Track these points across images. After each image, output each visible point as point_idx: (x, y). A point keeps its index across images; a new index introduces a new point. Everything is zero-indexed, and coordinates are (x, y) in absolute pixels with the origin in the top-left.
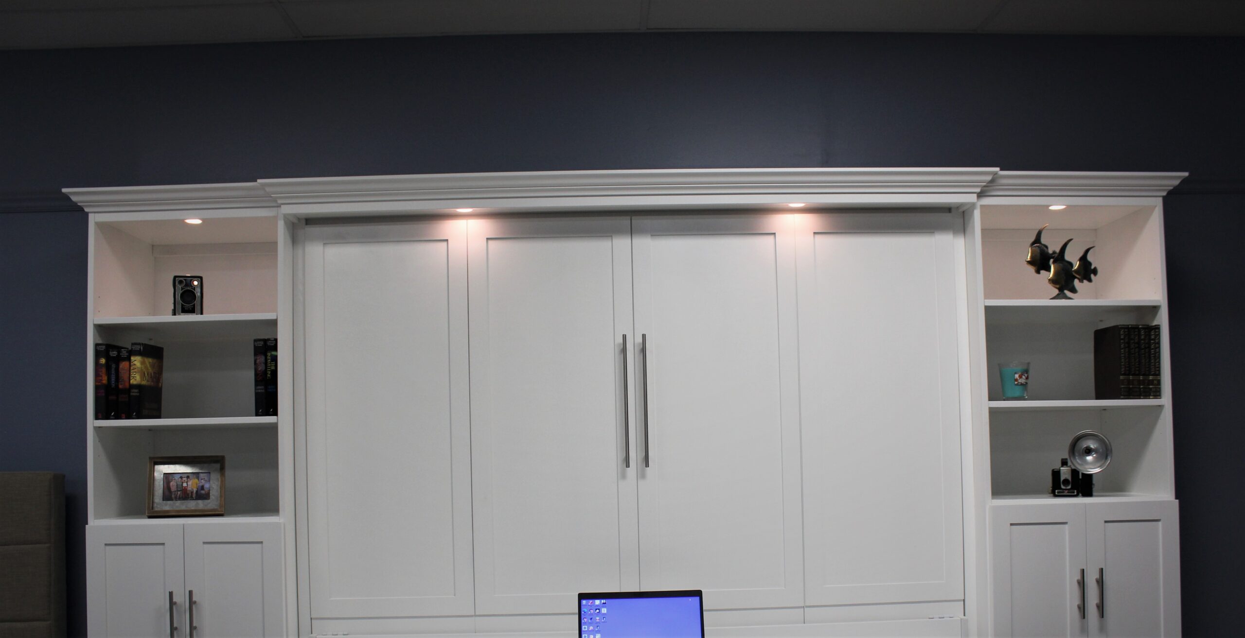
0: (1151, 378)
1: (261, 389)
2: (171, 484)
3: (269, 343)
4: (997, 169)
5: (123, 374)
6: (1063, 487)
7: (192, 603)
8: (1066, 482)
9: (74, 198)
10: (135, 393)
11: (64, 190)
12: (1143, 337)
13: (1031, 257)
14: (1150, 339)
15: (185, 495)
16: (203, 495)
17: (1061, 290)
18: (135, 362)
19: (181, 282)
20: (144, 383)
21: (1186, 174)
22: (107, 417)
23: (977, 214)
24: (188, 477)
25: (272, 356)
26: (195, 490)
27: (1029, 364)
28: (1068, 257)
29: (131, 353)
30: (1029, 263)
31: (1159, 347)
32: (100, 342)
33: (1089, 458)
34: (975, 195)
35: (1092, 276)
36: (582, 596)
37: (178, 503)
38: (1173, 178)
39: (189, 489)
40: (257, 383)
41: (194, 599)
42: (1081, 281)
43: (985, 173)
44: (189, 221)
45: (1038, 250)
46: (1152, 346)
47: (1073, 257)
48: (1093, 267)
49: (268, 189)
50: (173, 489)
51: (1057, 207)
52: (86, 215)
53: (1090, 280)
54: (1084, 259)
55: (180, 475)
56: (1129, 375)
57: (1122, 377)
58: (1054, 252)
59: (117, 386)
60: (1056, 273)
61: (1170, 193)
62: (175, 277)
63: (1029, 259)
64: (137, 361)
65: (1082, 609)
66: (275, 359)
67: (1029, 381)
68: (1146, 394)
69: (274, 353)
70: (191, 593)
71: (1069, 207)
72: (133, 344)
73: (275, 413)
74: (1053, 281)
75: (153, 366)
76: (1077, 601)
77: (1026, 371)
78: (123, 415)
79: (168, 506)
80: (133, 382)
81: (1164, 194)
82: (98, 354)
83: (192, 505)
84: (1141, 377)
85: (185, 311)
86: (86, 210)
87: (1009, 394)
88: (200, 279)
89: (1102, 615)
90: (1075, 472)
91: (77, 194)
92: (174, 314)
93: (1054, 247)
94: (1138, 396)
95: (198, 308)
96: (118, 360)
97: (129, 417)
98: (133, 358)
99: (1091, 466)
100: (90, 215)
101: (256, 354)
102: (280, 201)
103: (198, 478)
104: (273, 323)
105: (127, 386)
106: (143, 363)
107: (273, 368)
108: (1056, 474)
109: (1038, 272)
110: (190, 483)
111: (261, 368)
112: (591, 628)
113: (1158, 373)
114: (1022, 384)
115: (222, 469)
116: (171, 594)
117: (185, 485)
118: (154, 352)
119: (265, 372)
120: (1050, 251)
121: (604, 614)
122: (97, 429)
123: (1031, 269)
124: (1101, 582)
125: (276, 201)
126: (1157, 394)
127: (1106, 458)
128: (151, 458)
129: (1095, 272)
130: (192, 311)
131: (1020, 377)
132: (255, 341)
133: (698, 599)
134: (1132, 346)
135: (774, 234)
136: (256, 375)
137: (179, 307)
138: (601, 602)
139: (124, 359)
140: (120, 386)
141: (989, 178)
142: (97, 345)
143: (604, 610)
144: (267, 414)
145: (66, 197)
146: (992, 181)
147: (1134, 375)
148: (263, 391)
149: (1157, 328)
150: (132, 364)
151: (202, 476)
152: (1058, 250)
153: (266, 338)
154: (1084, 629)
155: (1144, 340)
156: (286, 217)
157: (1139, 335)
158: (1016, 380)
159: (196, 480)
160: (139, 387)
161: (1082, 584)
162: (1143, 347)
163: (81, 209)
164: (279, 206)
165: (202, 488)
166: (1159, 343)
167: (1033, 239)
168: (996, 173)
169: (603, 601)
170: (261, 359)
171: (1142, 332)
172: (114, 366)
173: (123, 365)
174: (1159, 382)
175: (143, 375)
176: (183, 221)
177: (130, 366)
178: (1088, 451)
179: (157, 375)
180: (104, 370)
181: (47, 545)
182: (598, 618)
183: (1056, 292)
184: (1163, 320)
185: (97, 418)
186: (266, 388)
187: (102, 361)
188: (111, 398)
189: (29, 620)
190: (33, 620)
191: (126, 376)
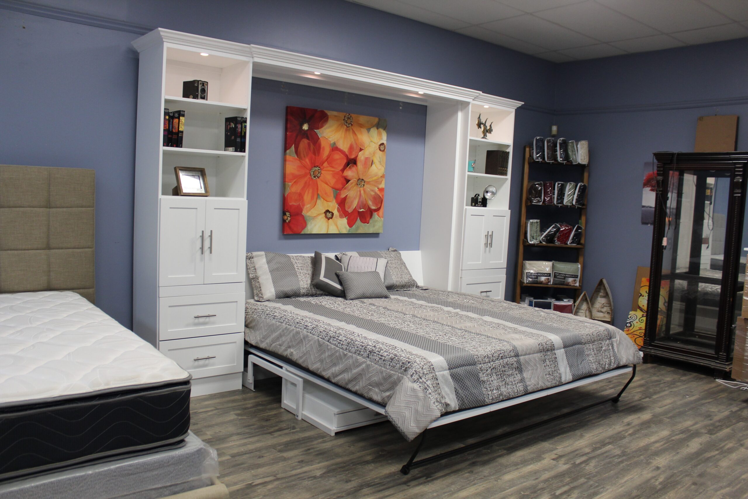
0: (506, 169)
4: (481, 92)
5: (175, 125)
6: (479, 203)
7: (209, 236)
9: (162, 34)
10: (180, 135)
13: (478, 123)
14: (507, 156)
17: (484, 135)
18: (182, 120)
19: (200, 84)
21: (523, 103)
22: (168, 146)
23: (470, 106)
28: (487, 124)
29: (179, 115)
30: (477, 125)
32: (166, 108)
34: (472, 100)
38: (519, 104)
42: (488, 133)
44: (202, 54)
45: (480, 121)
46: (507, 159)
48: (492, 129)
49: (254, 49)
51: (486, 107)
52: (162, 42)
53: (491, 133)
54: (490, 126)
57: (499, 168)
58: (483, 122)
59: (172, 130)
60: (483, 130)
61: (518, 108)
62: (199, 81)
65: (486, 245)
66: (245, 127)
67: (475, 166)
68: (505, 174)
69: (245, 124)
70: (211, 231)
71: (490, 107)
72: (181, 111)
73: (244, 151)
74: (482, 132)
76: (484, 242)
77: (475, 163)
78: (175, 145)
80: (181, 129)
81: (516, 108)
82: (165, 114)
84: (504, 169)
85: (202, 98)
86: (164, 40)
87: (472, 170)
88: (207, 83)
89: (491, 247)
90: (482, 199)
91: (164, 32)
92: (197, 98)
93: (483, 120)
94: (502, 174)
95: (205, 97)
96: (173, 118)
97: (178, 146)
98: (181, 118)
100: (164, 43)
102: (255, 55)
105: (177, 131)
107: (245, 131)
108: (477, 199)
109: (478, 128)
111: (238, 130)
113: (508, 168)
114: (472, 167)
115: (204, 175)
116: (203, 232)
119: (240, 132)
122: (164, 151)
124: (492, 236)
125: (251, 54)
126: (507, 175)
127: (495, 195)
129: (492, 131)
132: (237, 117)
134: (503, 158)
137: (199, 96)
139: (176, 118)
140: (174, 131)
141: (478, 95)
144: (241, 151)
145: (159, 33)
147: (502, 168)
148: (240, 141)
149: (509, 153)
150: (180, 121)
152: (485, 122)
153: (242, 117)
154: (485, 251)
157: (504, 155)
158: (472, 165)
160: (182, 132)
161: (487, 236)
162: (505, 158)
164: (251, 57)
166: (509, 158)
167: (478, 116)
168: (480, 94)
170: (239, 126)
171: (506, 153)
172: (171, 120)
173: (176, 121)
174: (508, 171)
176: (199, 53)
178: (487, 192)
180: (167, 122)
181: (93, 208)
183: (482, 136)
184: (510, 150)
185: (164, 146)
186: (241, 140)
187: (167, 117)
188: (169, 136)
189: (83, 248)
190: (85, 248)
191: (177, 126)
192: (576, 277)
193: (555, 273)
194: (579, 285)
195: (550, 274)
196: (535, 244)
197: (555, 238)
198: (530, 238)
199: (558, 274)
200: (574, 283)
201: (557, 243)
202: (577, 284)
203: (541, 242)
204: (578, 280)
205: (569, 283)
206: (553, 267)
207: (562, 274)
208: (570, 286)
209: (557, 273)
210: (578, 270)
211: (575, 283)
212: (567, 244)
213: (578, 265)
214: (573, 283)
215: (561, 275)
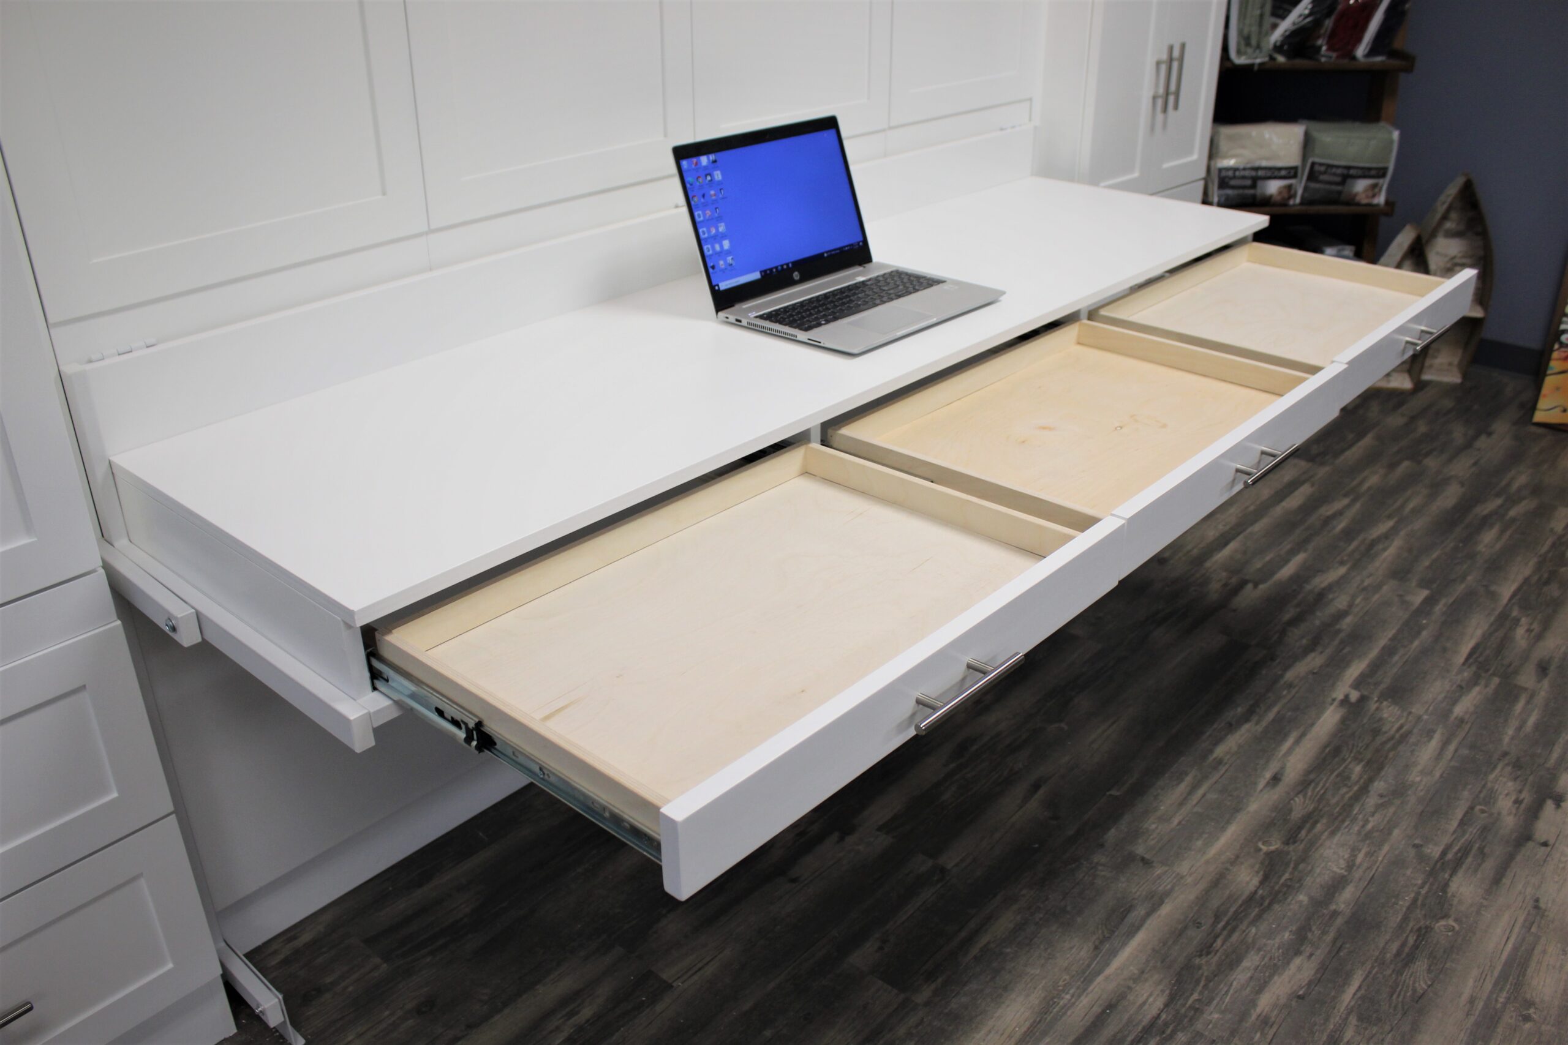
36: (682, 153)
65: (1164, 100)
76: (1154, 91)
89: (1176, 106)
112: (708, 213)
121: (720, 183)
124: (1180, 62)
133: (833, 132)
138: (708, 159)
143: (718, 175)
161: (1168, 65)
169: (712, 157)
182: (712, 192)
192: (1381, 173)
193: (1313, 164)
194: (1387, 202)
195: (1295, 168)
196: (1252, 65)
197: (1319, 37)
198: (1238, 44)
199: (1323, 169)
200: (1370, 193)
201: (1326, 55)
202: (1381, 199)
203: (1272, 58)
204: (1385, 183)
205: (1356, 195)
206: (1308, 143)
207: (1338, 167)
208: (1358, 204)
209: (1321, 164)
210: (1391, 151)
211: (1374, 196)
212: (1354, 58)
213: (1390, 133)
214: (1367, 197)
215: (1334, 170)
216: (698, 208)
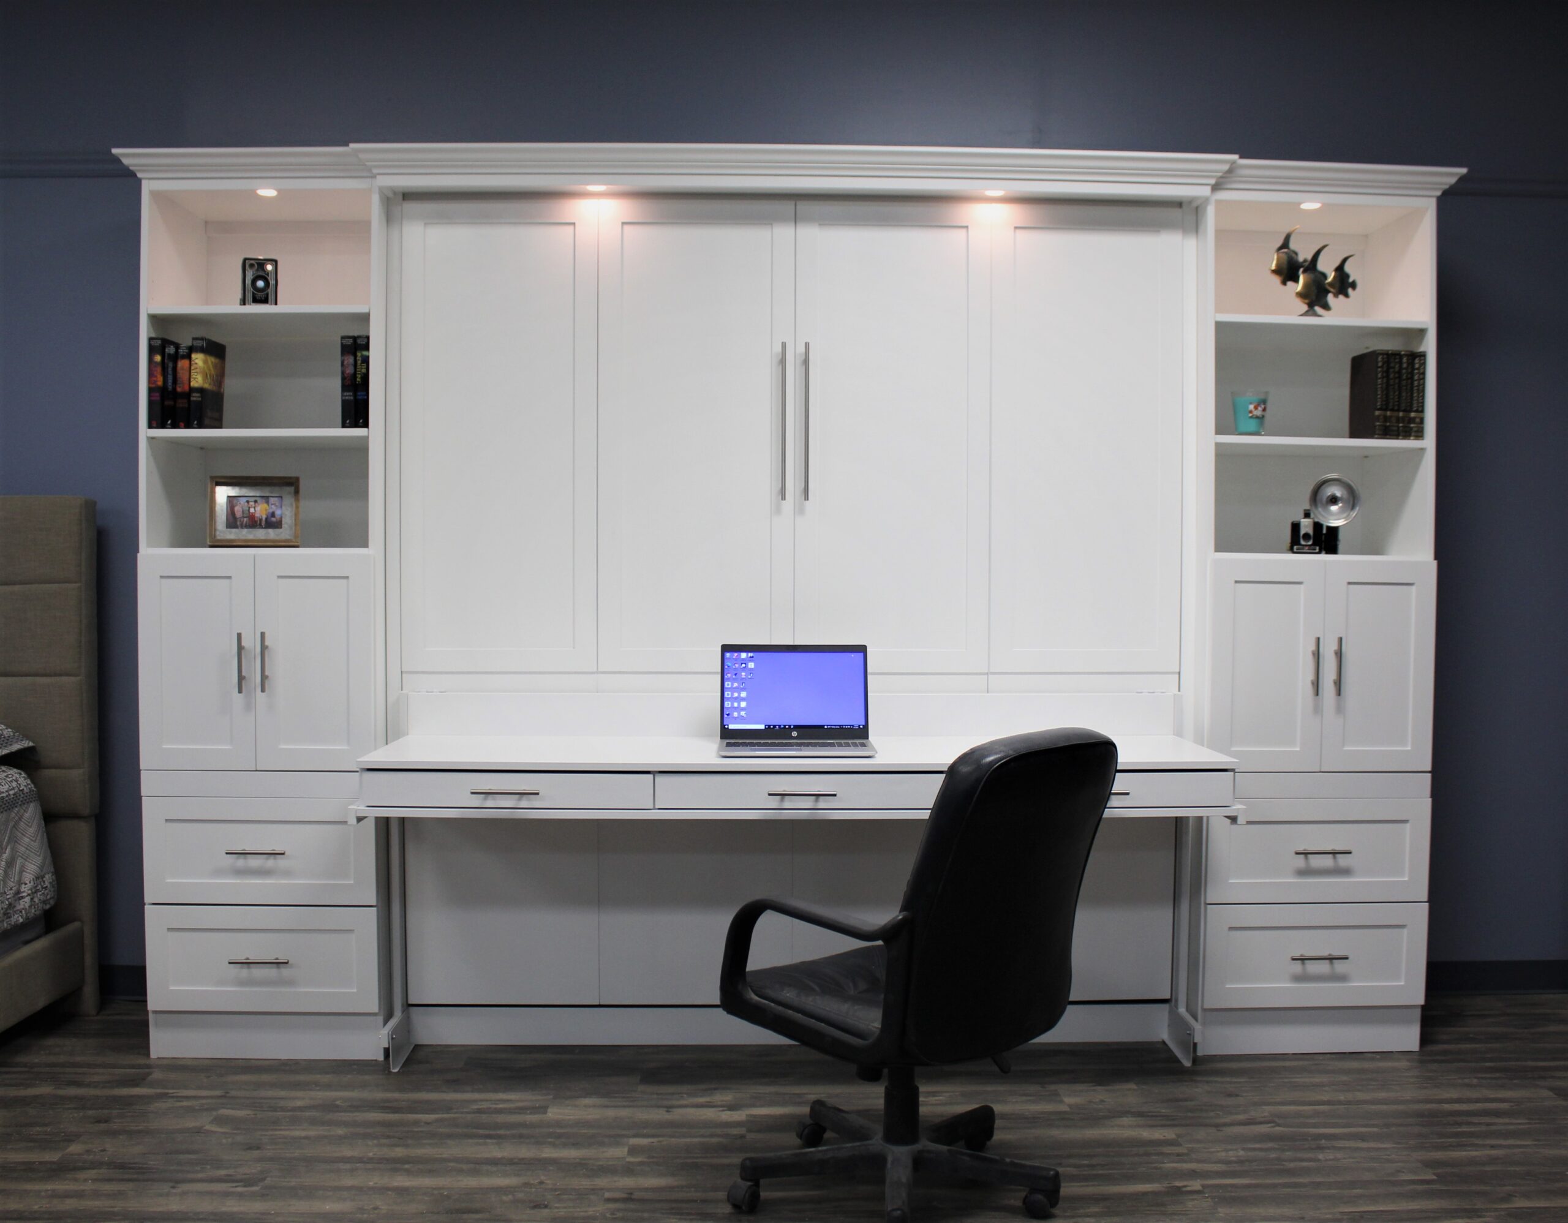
0: (1413, 415)
1: (349, 396)
2: (236, 509)
3: (359, 341)
4: (1235, 157)
5: (182, 374)
6: (1303, 542)
7: (264, 648)
8: (1306, 536)
9: (126, 161)
10: (196, 397)
11: (115, 151)
12: (1405, 365)
13: (1278, 265)
14: (1413, 369)
15: (253, 523)
16: (272, 523)
17: (1311, 305)
18: (197, 361)
19: (252, 266)
20: (206, 386)
21: (1463, 171)
22: (163, 426)
23: (1211, 211)
24: (256, 502)
25: (362, 356)
26: (264, 517)
27: (1267, 393)
28: (1321, 266)
29: (191, 349)
30: (1275, 272)
31: (1424, 379)
32: (153, 335)
33: (1334, 508)
34: (1209, 188)
35: (1350, 291)
36: (726, 649)
37: (245, 531)
38: (1449, 175)
39: (257, 515)
40: (345, 388)
41: (267, 643)
42: (1336, 295)
43: (1220, 161)
44: (261, 193)
45: (1284, 257)
46: (1416, 377)
47: (1327, 266)
48: (1351, 280)
49: (361, 156)
50: (239, 514)
51: (1311, 205)
52: (139, 182)
53: (1347, 295)
54: (1340, 269)
55: (245, 500)
56: (1386, 410)
57: (1377, 413)
58: (1305, 261)
59: (174, 389)
60: (1306, 286)
61: (1444, 193)
62: (245, 260)
63: (1273, 267)
64: (198, 359)
65: (1316, 685)
66: (366, 360)
67: (1268, 414)
68: (1406, 434)
69: (365, 353)
70: (263, 635)
71: (1324, 205)
72: (194, 339)
73: (366, 425)
74: (1302, 295)
75: (215, 366)
76: (1311, 676)
77: (1264, 402)
78: (182, 424)
79: (232, 535)
80: (194, 384)
81: (1439, 193)
82: (152, 350)
83: (260, 534)
84: (1401, 414)
85: (256, 300)
86: (139, 175)
87: (1242, 427)
88: (275, 262)
89: (1339, 693)
90: (1317, 526)
91: (129, 156)
92: (243, 302)
93: (1304, 255)
94: (1396, 435)
95: (271, 297)
96: (175, 358)
97: (188, 426)
98: (194, 356)
99: (1335, 518)
100: (143, 181)
101: (343, 353)
102: (375, 171)
103: (267, 502)
104: (365, 318)
105: (187, 389)
106: (205, 362)
107: (364, 371)
108: (1296, 527)
109: (1284, 283)
110: (258, 509)
111: (350, 370)
112: (736, 685)
113: (1421, 410)
114: (1257, 417)
115: (297, 492)
116: (239, 636)
117: (252, 510)
118: (215, 350)
119: (355, 375)
120: (1301, 259)
121: (751, 669)
122: (151, 439)
123: (1276, 280)
124: (1339, 654)
125: (370, 170)
126: (1419, 434)
127: (1353, 508)
128: (212, 478)
129: (1353, 285)
130: (265, 301)
131: (1256, 408)
132: (343, 338)
133: (861, 655)
134: (1392, 376)
135: (967, 227)
136: (343, 379)
137: (249, 296)
138: (747, 655)
139: (183, 357)
140: (179, 390)
141: (1226, 167)
142: (150, 339)
143: (751, 665)
144: (356, 425)
145: (116, 160)
146: (1230, 171)
147: (1392, 410)
148: (352, 398)
149: (1423, 356)
150: (193, 363)
151: (272, 500)
152: (1309, 257)
153: (356, 334)
154: (1317, 709)
155: (1406, 368)
156: (381, 190)
157: (1401, 363)
158: (1251, 412)
159: (265, 505)
160: (201, 390)
161: (1317, 655)
162: (1404, 377)
163: (133, 175)
164: (374, 177)
165: (273, 515)
166: (1424, 373)
167: (1280, 243)
168: (1234, 162)
169: (750, 654)
170: (351, 360)
171: (1405, 360)
172: (171, 365)
173: (182, 364)
174: (1422, 421)
175: (205, 376)
176: (254, 192)
177: (190, 365)
178: (1334, 500)
179: (219, 377)
180: (159, 369)
181: (78, 585)
182: (743, 674)
183: (1305, 308)
184: (1430, 346)
185: (150, 426)
186: (355, 395)
187: (158, 358)
188: (167, 403)
189: (56, 675)
190: (60, 675)
191: (186, 377)
216: (729, 679)
